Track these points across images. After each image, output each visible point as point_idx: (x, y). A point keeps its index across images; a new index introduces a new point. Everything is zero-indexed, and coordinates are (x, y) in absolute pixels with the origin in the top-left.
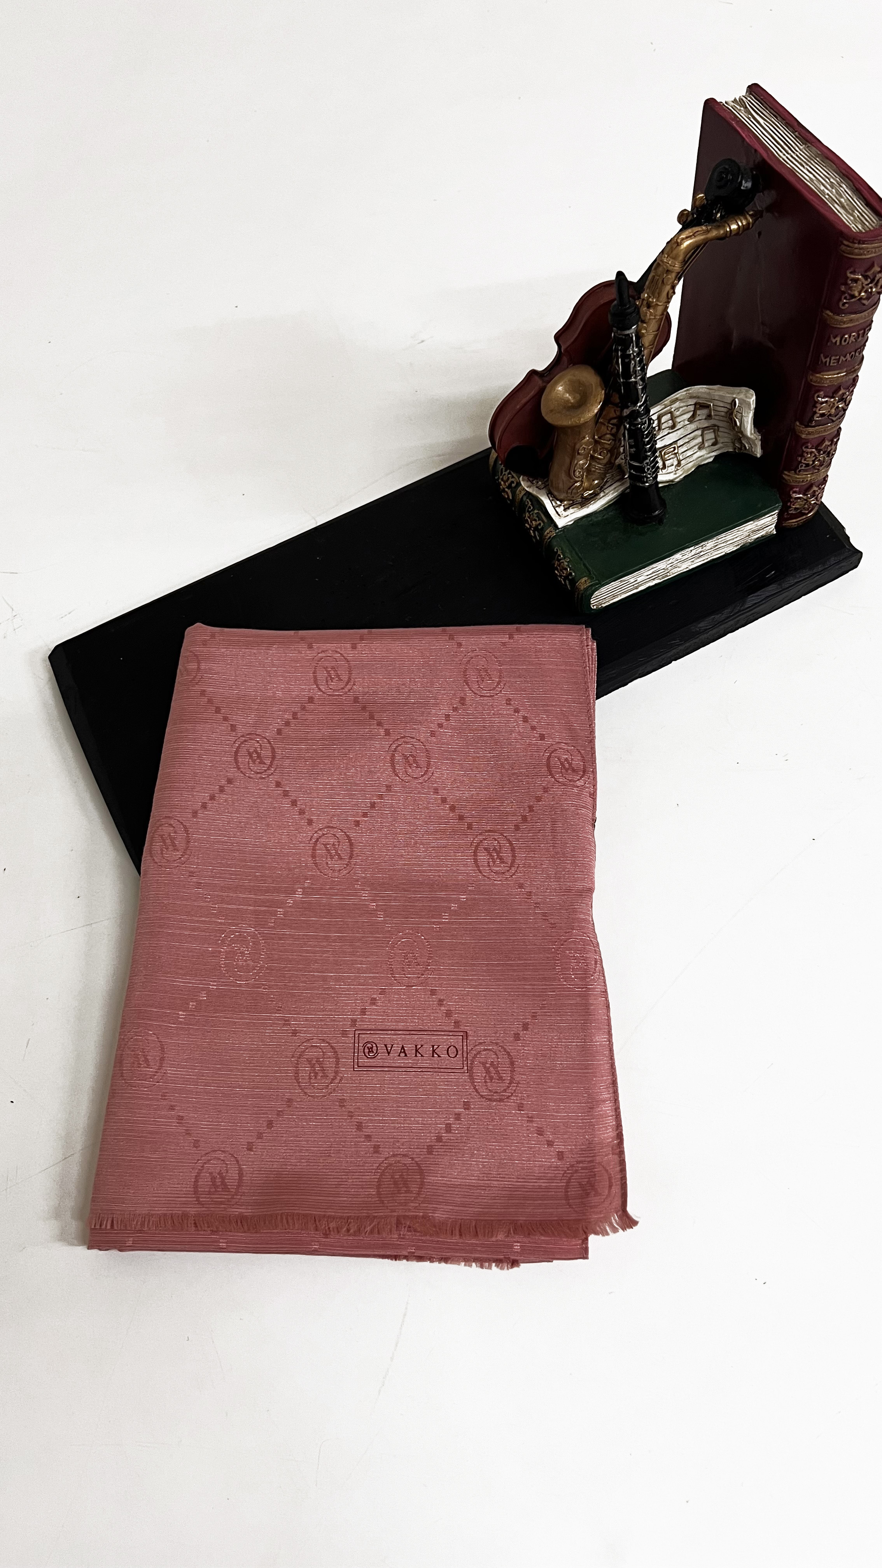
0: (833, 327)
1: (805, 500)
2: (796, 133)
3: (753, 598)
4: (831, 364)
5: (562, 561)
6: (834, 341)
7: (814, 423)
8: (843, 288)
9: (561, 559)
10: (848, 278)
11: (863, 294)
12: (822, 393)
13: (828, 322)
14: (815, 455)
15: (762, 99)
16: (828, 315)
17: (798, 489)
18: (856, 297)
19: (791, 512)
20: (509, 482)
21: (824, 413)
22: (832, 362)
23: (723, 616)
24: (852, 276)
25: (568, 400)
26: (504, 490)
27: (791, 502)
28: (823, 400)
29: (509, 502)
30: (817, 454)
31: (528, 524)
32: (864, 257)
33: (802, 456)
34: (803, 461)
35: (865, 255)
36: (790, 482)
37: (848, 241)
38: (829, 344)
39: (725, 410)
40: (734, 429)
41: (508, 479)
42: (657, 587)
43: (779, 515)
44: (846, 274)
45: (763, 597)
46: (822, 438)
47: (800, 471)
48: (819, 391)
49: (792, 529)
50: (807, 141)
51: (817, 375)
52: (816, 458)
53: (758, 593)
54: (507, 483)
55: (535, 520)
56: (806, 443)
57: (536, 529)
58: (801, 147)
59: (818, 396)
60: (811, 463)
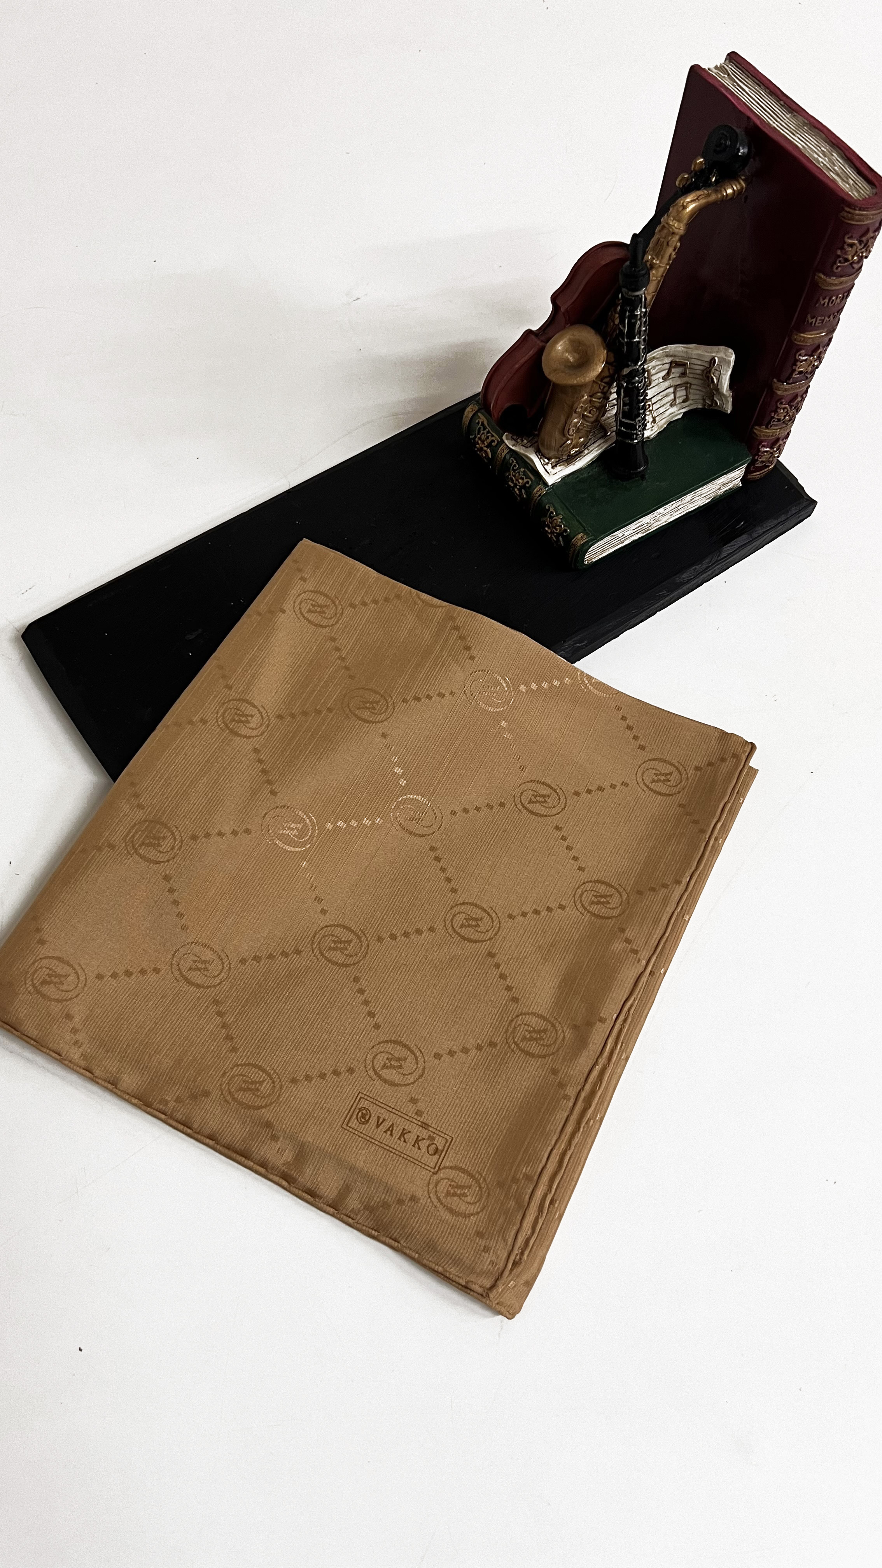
0: (824, 289)
1: (771, 453)
2: (782, 102)
3: (728, 548)
4: (816, 324)
5: (555, 518)
6: (822, 302)
7: (791, 381)
8: (839, 252)
9: (554, 517)
10: (845, 243)
11: (855, 258)
12: (803, 352)
13: (820, 285)
14: (788, 410)
15: (743, 67)
16: (821, 278)
17: (766, 443)
18: (849, 261)
19: (756, 465)
20: (489, 441)
21: (802, 371)
22: (818, 321)
23: (703, 566)
24: (850, 241)
25: (568, 359)
26: (481, 449)
27: (759, 456)
28: (804, 358)
29: (486, 461)
30: (789, 410)
31: (513, 482)
32: (862, 223)
33: (776, 411)
34: (776, 416)
35: (864, 222)
36: (761, 436)
37: (850, 208)
38: (817, 305)
39: (702, 368)
40: (709, 386)
41: (488, 438)
42: (639, 541)
43: (747, 469)
44: (844, 238)
45: (737, 546)
46: (795, 395)
47: (771, 427)
48: (801, 350)
49: (755, 481)
50: (793, 110)
51: (802, 335)
52: (788, 413)
53: (732, 543)
54: (485, 442)
55: (522, 479)
56: (780, 400)
57: (523, 487)
58: (788, 116)
59: (800, 355)
60: (783, 418)
